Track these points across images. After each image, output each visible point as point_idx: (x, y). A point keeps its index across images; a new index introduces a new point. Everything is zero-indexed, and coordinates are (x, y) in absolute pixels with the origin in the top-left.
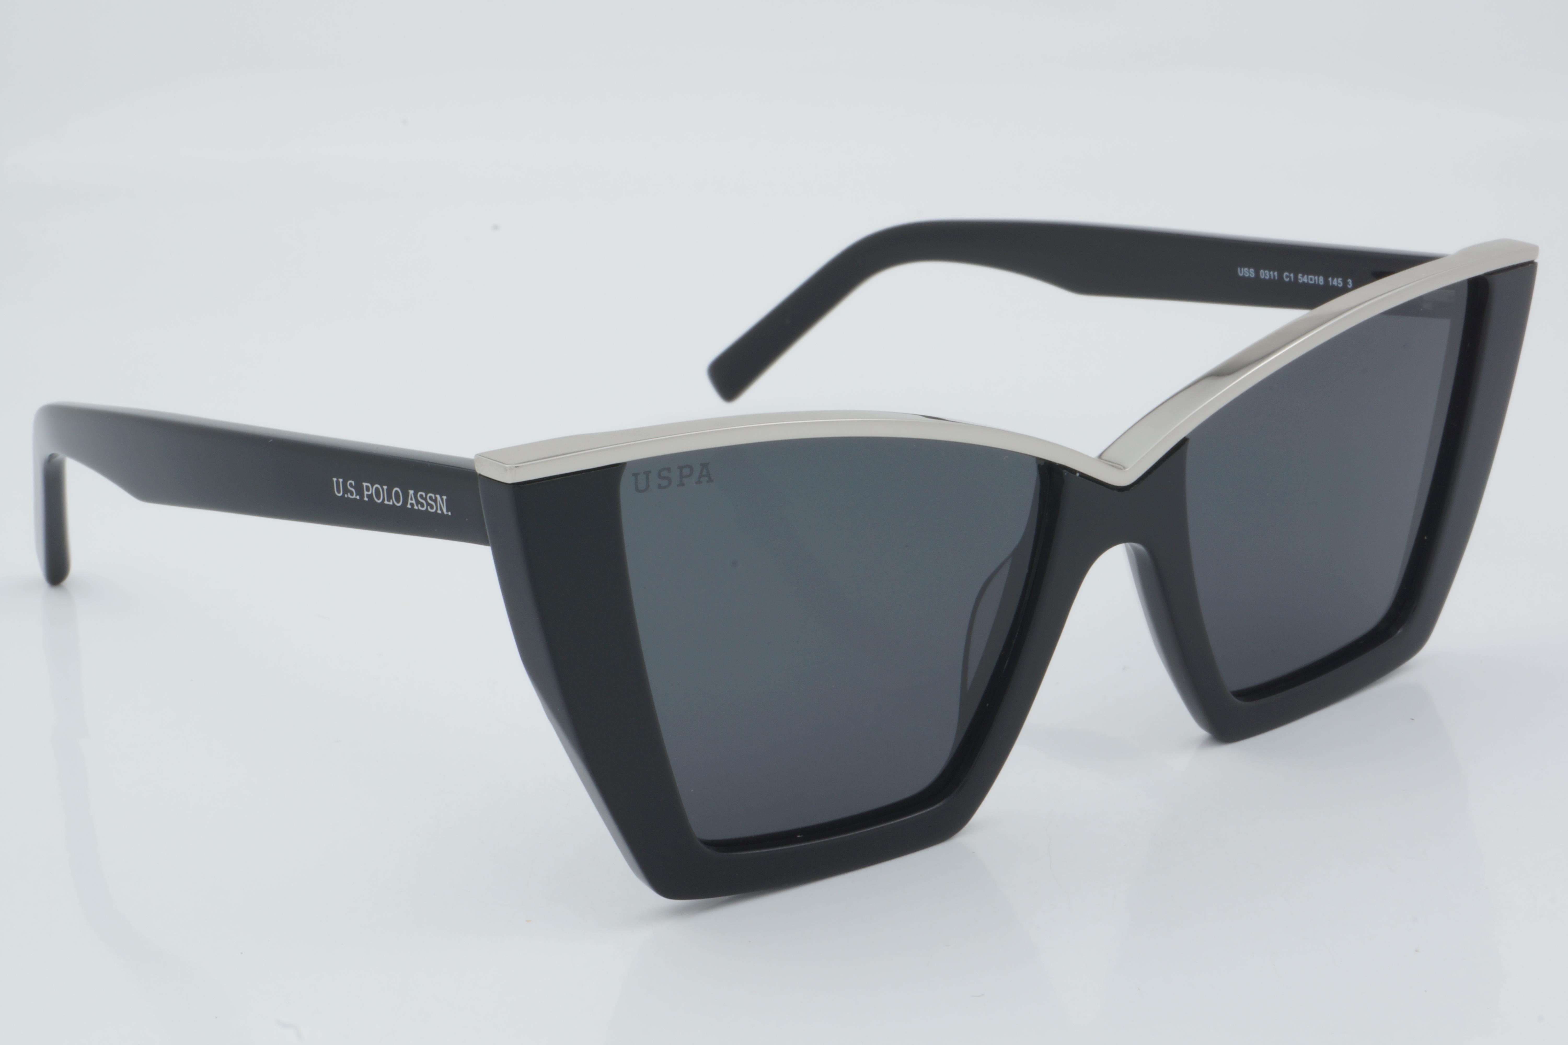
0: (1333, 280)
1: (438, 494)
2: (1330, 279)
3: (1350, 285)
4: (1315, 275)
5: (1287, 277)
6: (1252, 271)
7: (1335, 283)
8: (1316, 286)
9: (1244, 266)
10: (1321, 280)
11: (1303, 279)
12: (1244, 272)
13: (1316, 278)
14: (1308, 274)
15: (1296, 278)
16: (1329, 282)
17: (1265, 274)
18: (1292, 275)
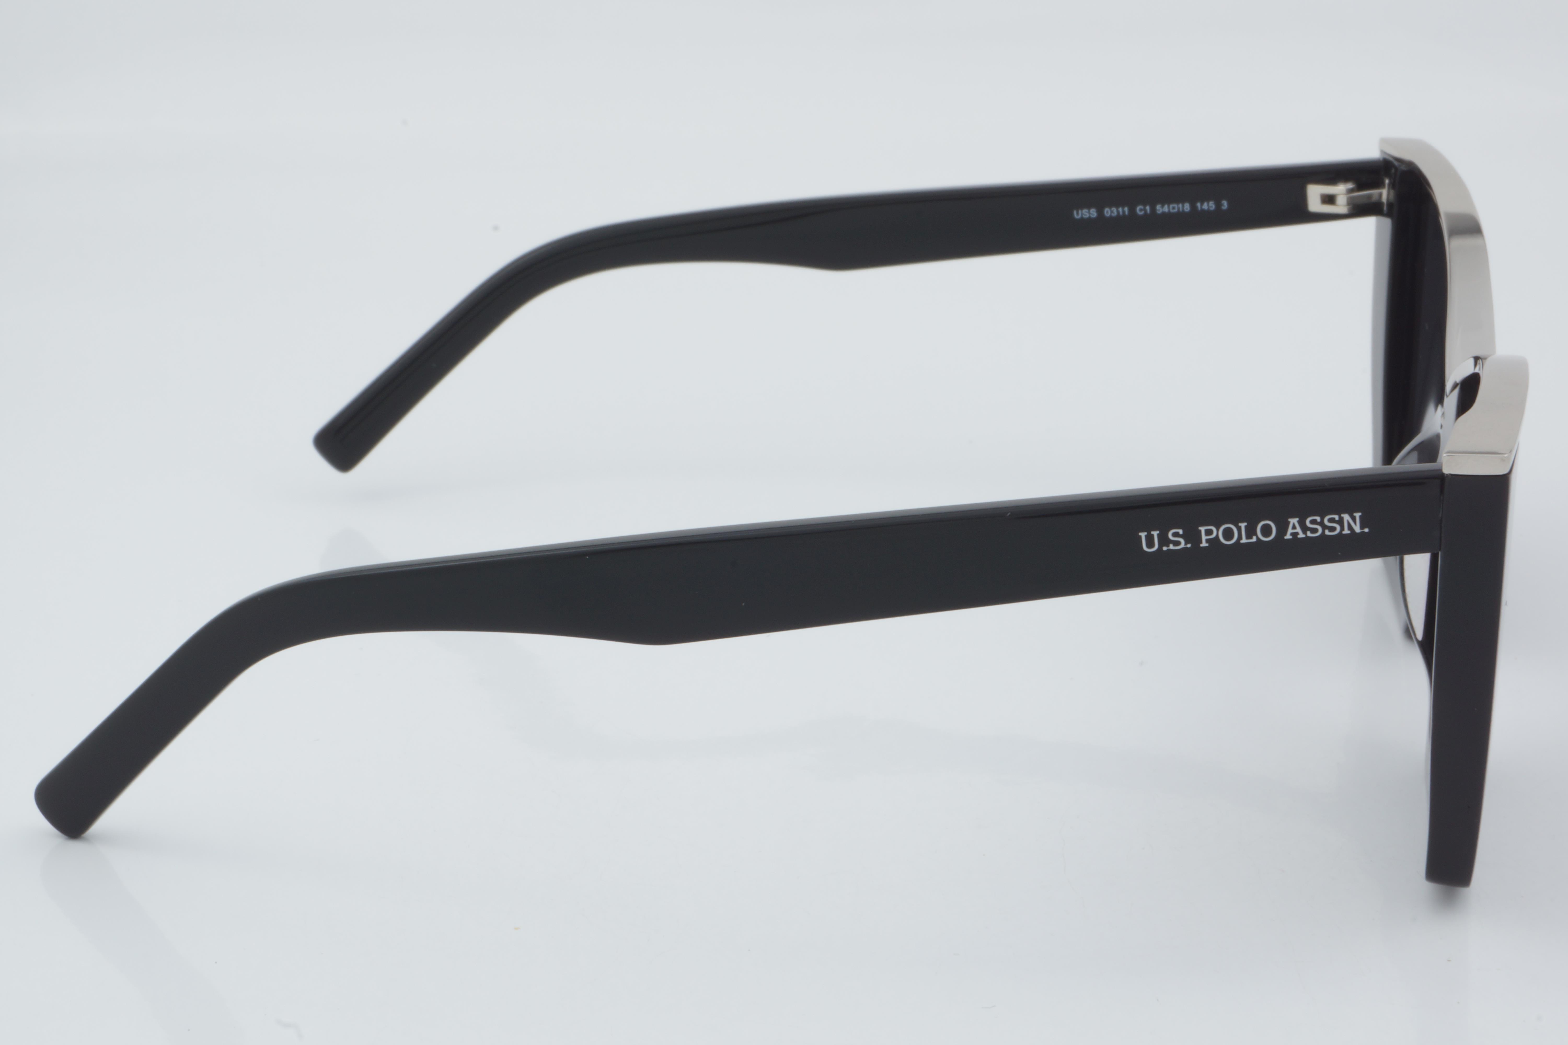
0: (1202, 205)
1: (1345, 512)
2: (1199, 205)
3: (1224, 206)
4: (1178, 203)
5: (1141, 210)
6: (1094, 211)
7: (1205, 206)
8: (1181, 215)
9: (1082, 208)
10: (1187, 207)
11: (1161, 209)
12: (1082, 214)
13: (1180, 206)
14: (1169, 203)
15: (1153, 209)
16: (1197, 207)
17: (1112, 212)
18: (1148, 208)
